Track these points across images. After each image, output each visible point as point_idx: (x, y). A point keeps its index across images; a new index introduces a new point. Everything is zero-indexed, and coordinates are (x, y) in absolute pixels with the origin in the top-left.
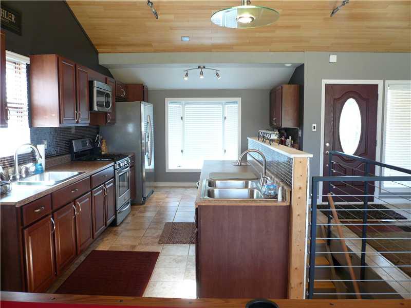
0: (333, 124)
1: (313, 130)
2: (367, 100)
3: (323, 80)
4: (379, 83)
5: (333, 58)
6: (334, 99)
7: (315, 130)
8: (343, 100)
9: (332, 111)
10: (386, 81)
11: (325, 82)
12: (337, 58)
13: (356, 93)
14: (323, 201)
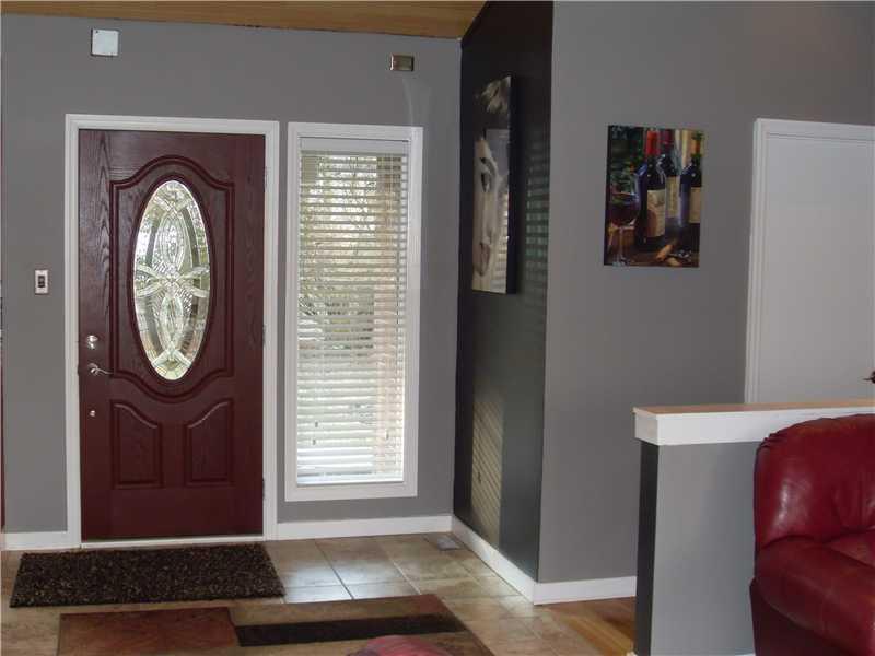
0: (111, 269)
1: (39, 290)
2: (228, 188)
3: (69, 117)
4: (269, 129)
5: (106, 42)
6: (112, 183)
7: (45, 290)
8: (142, 186)
9: (104, 225)
10: (292, 125)
11: (75, 122)
12: (121, 41)
13: (185, 162)
14: (85, 537)
